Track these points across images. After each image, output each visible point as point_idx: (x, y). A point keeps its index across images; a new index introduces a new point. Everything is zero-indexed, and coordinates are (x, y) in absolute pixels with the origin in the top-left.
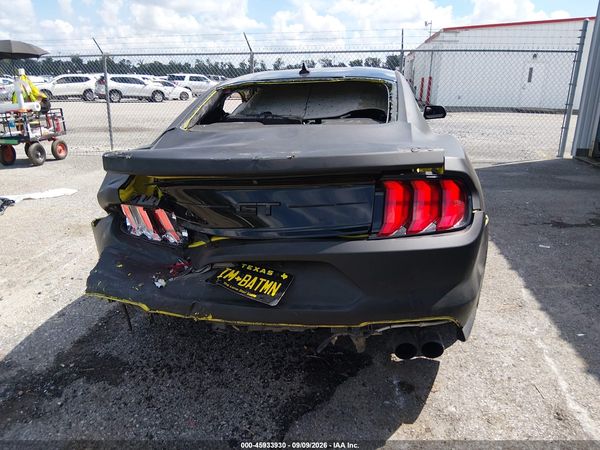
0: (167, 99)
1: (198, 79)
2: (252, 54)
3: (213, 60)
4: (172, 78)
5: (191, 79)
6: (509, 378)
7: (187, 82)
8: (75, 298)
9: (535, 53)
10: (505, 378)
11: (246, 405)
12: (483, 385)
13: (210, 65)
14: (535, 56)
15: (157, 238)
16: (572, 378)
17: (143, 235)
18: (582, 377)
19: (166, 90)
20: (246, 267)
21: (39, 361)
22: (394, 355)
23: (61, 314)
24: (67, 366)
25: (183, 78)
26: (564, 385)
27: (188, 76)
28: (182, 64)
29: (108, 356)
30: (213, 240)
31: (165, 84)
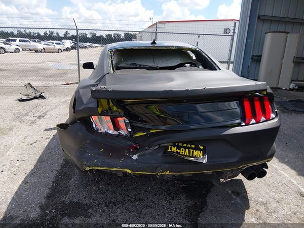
0: (8, 52)
1: (25, 41)
2: (77, 30)
3: (28, 31)
4: (9, 40)
5: (20, 41)
6: (273, 182)
7: (18, 42)
8: (28, 172)
9: (199, 35)
10: (272, 182)
11: (167, 215)
12: (265, 187)
13: (26, 33)
14: (199, 36)
15: (116, 133)
16: (295, 178)
17: (106, 132)
18: (299, 178)
19: (6, 47)
20: (178, 144)
21: (30, 212)
22: (221, 179)
23: (25, 182)
24: (51, 212)
25: (15, 41)
26: (295, 182)
27: (18, 39)
28: (9, 32)
29: (72, 202)
30: (152, 131)
31: (5, 44)
